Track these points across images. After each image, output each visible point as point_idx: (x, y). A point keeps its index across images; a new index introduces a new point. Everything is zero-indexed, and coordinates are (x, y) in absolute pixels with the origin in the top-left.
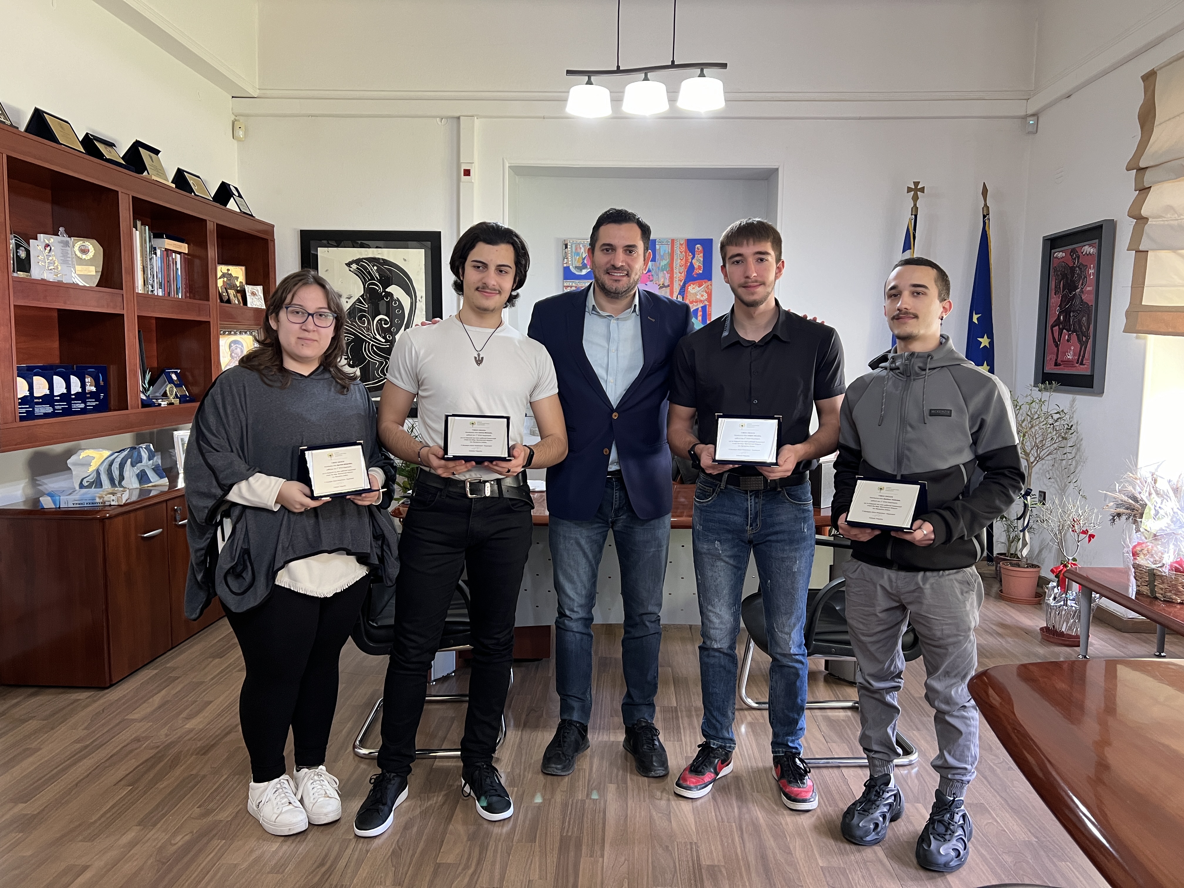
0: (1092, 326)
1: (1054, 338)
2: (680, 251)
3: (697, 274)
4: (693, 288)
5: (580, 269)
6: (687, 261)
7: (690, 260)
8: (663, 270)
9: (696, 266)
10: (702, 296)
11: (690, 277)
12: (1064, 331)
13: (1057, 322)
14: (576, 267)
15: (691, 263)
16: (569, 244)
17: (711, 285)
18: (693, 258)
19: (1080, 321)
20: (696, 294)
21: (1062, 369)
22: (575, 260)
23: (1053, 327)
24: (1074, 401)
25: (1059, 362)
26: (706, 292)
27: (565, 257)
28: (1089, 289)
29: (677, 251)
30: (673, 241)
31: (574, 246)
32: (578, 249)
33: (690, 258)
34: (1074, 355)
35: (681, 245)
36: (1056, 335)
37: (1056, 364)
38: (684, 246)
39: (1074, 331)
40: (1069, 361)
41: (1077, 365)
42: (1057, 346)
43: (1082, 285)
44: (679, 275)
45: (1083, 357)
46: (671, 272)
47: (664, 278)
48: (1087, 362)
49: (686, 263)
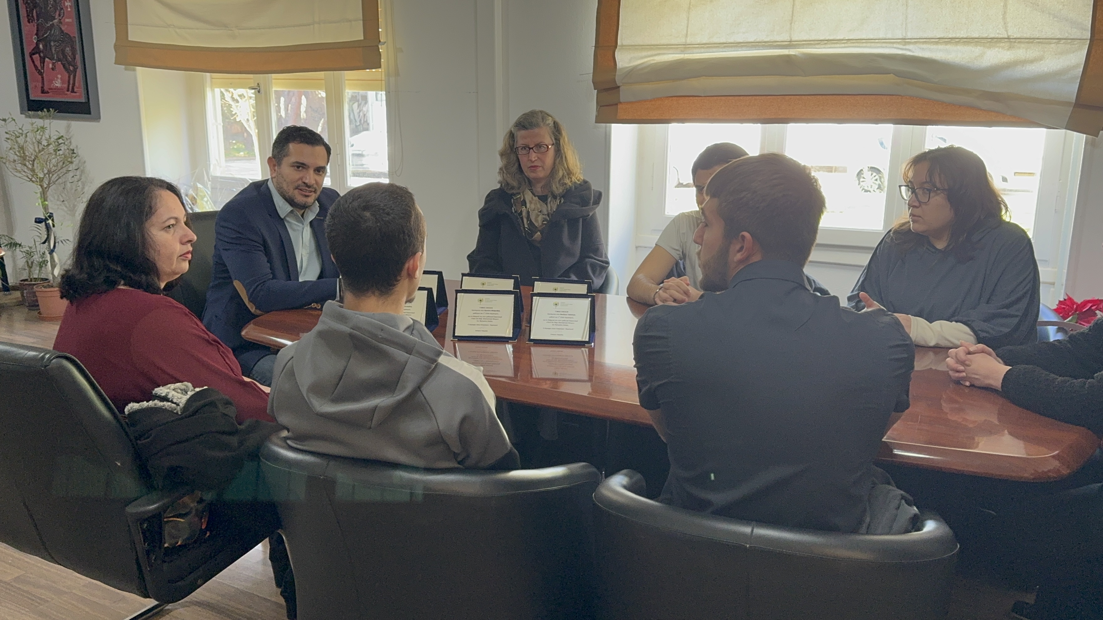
0: (78, 57)
1: (35, 66)
12: (47, 59)
13: (36, 51)
19: (63, 51)
21: (50, 97)
23: (31, 55)
24: (69, 127)
25: (46, 88)
28: (67, 20)
34: (63, 82)
36: (38, 63)
37: (43, 92)
39: (59, 60)
40: (57, 88)
41: (68, 93)
42: (41, 74)
43: (59, 15)
45: (74, 84)
48: (80, 89)
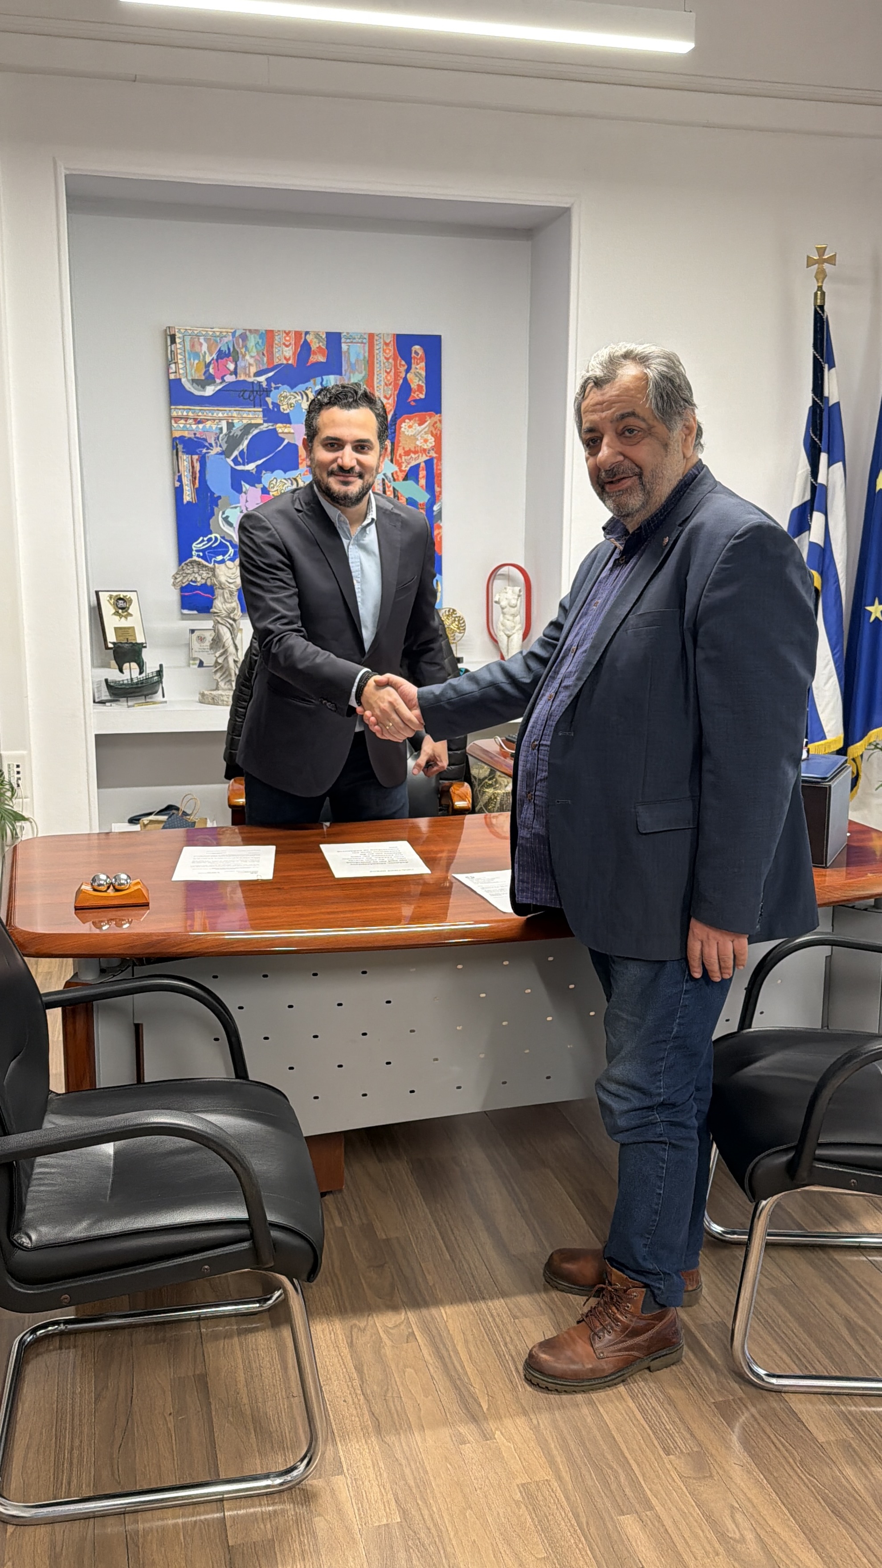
2: (384, 358)
3: (415, 401)
4: (410, 427)
5: (201, 384)
6: (397, 374)
7: (403, 375)
9: (414, 386)
10: (426, 441)
11: (405, 405)
14: (194, 381)
15: (405, 379)
16: (178, 335)
17: (440, 421)
18: (408, 371)
20: (414, 438)
22: (192, 365)
26: (432, 435)
29: (380, 357)
30: (371, 336)
31: (188, 339)
32: (197, 347)
33: (402, 369)
35: (387, 344)
38: (391, 347)
49: (396, 379)
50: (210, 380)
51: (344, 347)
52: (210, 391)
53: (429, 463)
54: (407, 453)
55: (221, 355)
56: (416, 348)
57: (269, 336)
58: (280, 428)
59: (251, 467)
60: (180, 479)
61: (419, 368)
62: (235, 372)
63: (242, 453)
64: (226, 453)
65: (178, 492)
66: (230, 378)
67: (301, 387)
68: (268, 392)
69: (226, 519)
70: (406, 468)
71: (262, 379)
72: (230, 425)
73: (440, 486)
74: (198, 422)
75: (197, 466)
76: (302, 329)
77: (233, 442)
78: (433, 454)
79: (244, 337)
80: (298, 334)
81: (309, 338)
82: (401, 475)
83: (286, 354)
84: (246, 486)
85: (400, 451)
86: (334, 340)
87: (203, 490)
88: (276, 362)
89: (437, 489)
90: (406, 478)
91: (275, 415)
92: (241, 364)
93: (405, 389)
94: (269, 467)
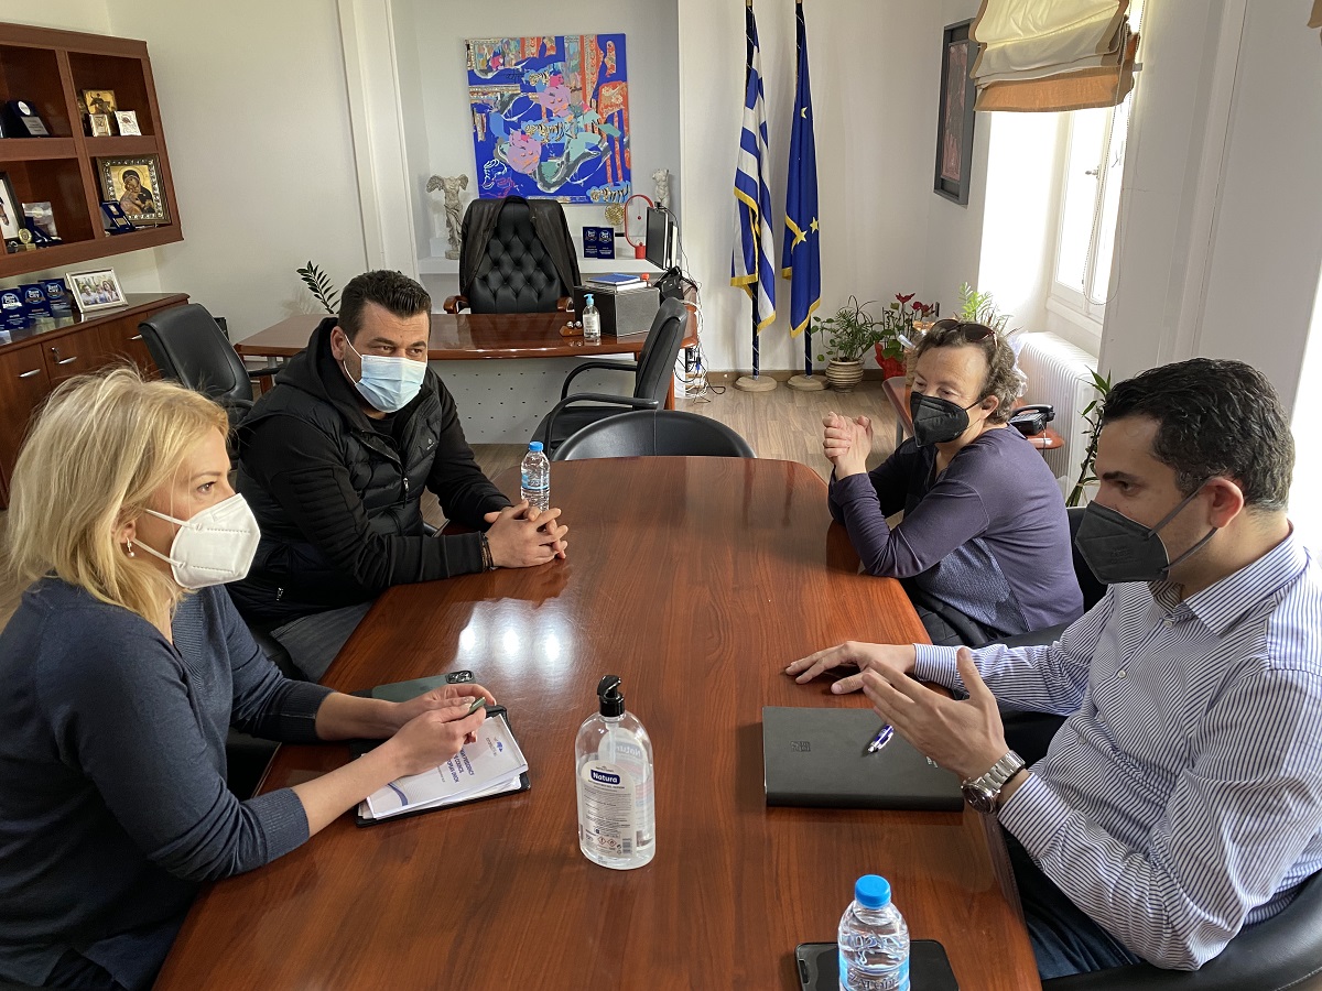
2: (591, 49)
3: (610, 75)
4: (608, 91)
5: (485, 72)
6: (598, 59)
7: (602, 59)
8: (573, 71)
9: (608, 66)
10: (618, 99)
11: (604, 78)
14: (481, 70)
15: (603, 62)
16: (471, 44)
17: (626, 86)
18: (605, 57)
20: (610, 97)
22: (479, 61)
26: (622, 95)
27: (469, 60)
29: (588, 49)
30: (582, 37)
31: (476, 47)
32: (482, 50)
33: (602, 56)
35: (591, 41)
38: (594, 43)
44: (592, 77)
46: (582, 73)
47: (576, 80)
49: (598, 62)
50: (490, 69)
51: (566, 45)
52: (490, 76)
53: (620, 112)
54: (606, 107)
55: (495, 54)
56: (610, 42)
57: (522, 41)
58: (531, 95)
59: (515, 119)
60: (475, 128)
61: (612, 54)
62: (503, 64)
63: (509, 111)
64: (501, 112)
65: (476, 135)
66: (501, 68)
67: (541, 71)
68: (522, 75)
69: (502, 150)
70: (606, 116)
71: (519, 67)
72: (502, 95)
73: (628, 126)
74: (484, 94)
75: (485, 120)
76: (541, 35)
77: (504, 105)
78: (622, 107)
79: (508, 43)
80: (538, 39)
81: (545, 41)
82: (603, 121)
83: (532, 51)
84: (512, 131)
85: (602, 106)
86: (560, 41)
87: (488, 133)
88: (527, 56)
89: (625, 128)
90: (605, 123)
91: (527, 88)
92: (507, 59)
93: (604, 67)
94: (526, 119)
